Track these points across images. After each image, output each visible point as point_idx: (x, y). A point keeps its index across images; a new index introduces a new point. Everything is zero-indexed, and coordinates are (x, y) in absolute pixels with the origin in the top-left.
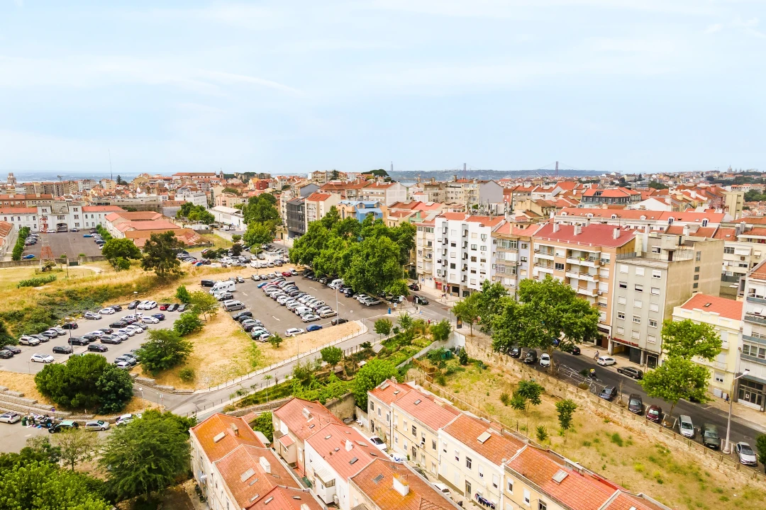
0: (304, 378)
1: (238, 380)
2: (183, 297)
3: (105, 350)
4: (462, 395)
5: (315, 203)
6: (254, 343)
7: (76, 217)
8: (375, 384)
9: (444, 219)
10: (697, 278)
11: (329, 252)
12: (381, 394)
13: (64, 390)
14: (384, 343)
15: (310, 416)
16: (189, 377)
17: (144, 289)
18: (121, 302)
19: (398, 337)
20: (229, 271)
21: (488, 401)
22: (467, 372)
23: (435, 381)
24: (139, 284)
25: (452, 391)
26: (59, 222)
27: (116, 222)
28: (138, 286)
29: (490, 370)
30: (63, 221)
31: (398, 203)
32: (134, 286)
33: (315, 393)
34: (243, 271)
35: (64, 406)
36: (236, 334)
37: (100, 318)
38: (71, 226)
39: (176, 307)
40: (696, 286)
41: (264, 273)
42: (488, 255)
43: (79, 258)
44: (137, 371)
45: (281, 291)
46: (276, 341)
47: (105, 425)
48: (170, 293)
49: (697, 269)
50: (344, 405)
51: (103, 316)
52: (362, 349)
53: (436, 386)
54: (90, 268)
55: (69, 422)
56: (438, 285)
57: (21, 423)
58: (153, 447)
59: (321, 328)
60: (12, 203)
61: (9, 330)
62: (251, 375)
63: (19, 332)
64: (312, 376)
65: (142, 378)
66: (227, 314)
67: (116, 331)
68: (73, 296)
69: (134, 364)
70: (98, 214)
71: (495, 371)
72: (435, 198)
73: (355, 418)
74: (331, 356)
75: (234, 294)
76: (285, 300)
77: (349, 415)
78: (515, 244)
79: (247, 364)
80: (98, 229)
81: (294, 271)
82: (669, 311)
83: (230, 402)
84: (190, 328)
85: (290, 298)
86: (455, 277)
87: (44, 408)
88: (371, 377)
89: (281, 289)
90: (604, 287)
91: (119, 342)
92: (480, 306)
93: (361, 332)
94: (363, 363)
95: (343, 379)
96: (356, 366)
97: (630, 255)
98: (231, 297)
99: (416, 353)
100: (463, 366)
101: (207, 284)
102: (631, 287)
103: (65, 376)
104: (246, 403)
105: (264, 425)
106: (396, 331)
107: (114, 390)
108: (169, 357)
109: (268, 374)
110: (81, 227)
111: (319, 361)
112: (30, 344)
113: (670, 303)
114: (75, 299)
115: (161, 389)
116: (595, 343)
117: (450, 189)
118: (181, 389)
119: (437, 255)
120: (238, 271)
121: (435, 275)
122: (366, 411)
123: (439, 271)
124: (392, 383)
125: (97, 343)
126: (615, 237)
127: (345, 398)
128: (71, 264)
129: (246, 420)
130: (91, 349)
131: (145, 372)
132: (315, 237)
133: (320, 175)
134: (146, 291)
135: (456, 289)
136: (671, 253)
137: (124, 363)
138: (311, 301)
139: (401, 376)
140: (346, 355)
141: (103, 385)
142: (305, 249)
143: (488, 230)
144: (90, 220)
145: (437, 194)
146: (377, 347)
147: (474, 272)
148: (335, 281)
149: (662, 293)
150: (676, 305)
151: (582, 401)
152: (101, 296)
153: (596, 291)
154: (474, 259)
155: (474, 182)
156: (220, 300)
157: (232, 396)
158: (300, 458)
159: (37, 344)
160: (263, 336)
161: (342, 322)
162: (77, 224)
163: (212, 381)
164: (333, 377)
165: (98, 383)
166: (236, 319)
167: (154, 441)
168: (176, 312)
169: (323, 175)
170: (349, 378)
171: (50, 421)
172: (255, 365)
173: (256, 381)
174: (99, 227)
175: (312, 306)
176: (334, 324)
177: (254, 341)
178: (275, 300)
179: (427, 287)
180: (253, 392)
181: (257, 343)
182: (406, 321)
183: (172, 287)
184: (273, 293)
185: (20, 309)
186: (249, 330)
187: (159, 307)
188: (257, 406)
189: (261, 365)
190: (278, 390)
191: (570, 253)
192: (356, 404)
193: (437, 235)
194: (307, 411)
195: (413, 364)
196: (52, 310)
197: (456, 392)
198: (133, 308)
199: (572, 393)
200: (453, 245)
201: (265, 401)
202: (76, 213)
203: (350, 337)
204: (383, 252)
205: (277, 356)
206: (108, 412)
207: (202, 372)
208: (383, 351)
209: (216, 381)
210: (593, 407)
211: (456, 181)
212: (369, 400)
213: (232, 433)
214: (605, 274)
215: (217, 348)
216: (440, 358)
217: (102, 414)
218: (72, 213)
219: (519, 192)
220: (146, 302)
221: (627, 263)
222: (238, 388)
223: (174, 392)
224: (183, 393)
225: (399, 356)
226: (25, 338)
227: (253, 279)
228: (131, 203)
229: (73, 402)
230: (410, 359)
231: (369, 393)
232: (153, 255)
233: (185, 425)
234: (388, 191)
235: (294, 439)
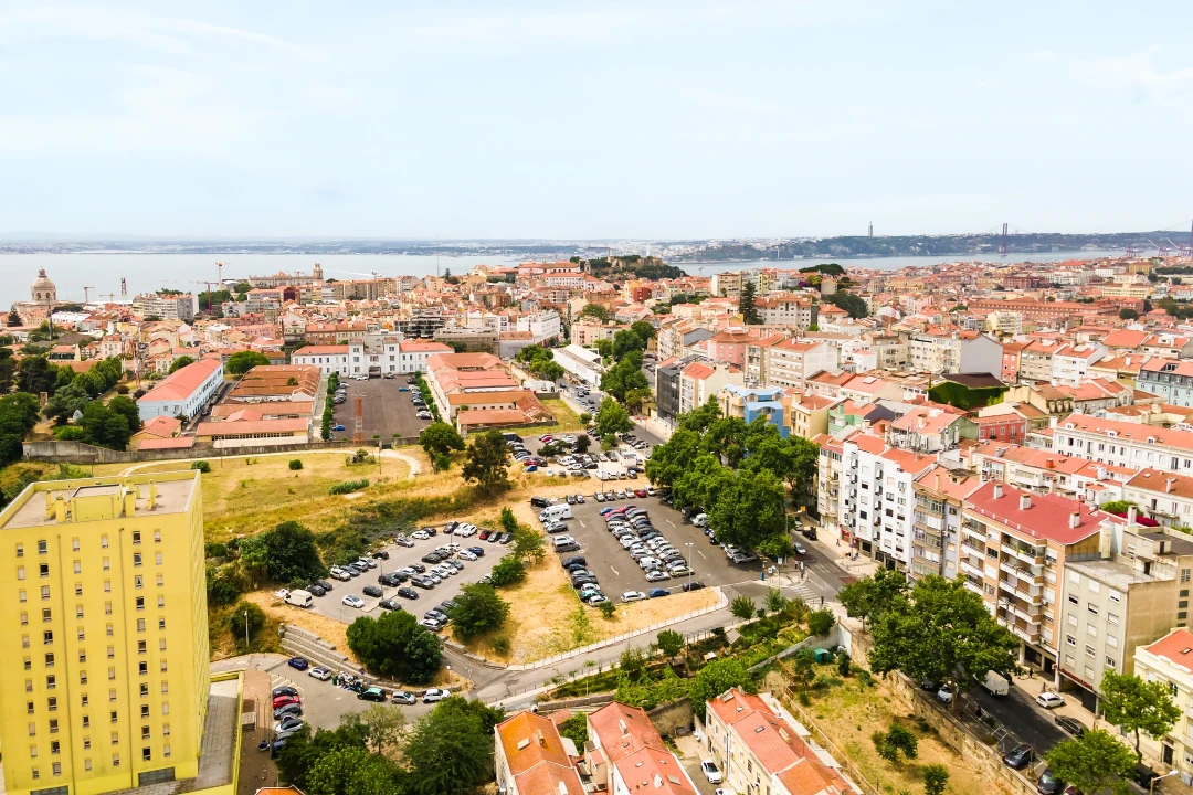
0: (633, 669)
1: (558, 658)
2: (509, 522)
3: (416, 597)
4: (825, 723)
5: (693, 380)
6: (582, 607)
7: (392, 358)
8: (716, 693)
9: (854, 447)
10: (1183, 605)
11: (696, 475)
12: (723, 708)
13: (374, 654)
14: (744, 630)
15: (626, 732)
16: (503, 649)
17: (461, 506)
18: (438, 523)
19: (763, 623)
20: (567, 483)
21: (856, 739)
22: (843, 688)
23: (796, 696)
24: (458, 498)
25: (814, 715)
26: (372, 364)
27: (439, 372)
28: (457, 501)
29: (876, 688)
30: (377, 364)
31: (822, 372)
32: (453, 500)
33: (641, 691)
34: (586, 483)
35: (373, 670)
36: (564, 590)
37: (413, 545)
38: (385, 370)
39: (499, 536)
40: (1183, 615)
41: (608, 487)
42: (907, 511)
43: (393, 441)
44: (447, 633)
45: (627, 524)
46: (608, 610)
47: (411, 699)
48: (491, 514)
49: (1184, 593)
50: (678, 711)
51: (416, 542)
52: (712, 635)
53: (796, 705)
54: (405, 458)
55: (375, 690)
56: (844, 535)
57: (331, 681)
58: (455, 750)
59: (668, 593)
60: (321, 336)
61: (321, 557)
62: (574, 653)
63: (331, 559)
64: (643, 668)
65: (452, 642)
66: (556, 557)
67: (430, 568)
68: (385, 511)
69: (444, 622)
70: (418, 354)
71: (882, 691)
72: (889, 357)
73: (692, 728)
74: (669, 641)
75: (570, 524)
76: (630, 542)
77: (685, 723)
78: (942, 506)
79: (571, 637)
80: (416, 378)
81: (651, 490)
82: (1130, 650)
83: (542, 690)
84: (510, 576)
85: (637, 539)
86: (865, 531)
87: (352, 668)
88: (712, 683)
89: (628, 520)
90: (1050, 595)
91: (431, 587)
92: (870, 599)
93: (719, 606)
94: (711, 655)
95: (681, 676)
96: (703, 659)
97: (1091, 556)
98: (565, 529)
99: (782, 649)
100: (841, 678)
101: (539, 504)
102: (1083, 604)
103: (376, 637)
104: (562, 693)
105: (575, 730)
106: (761, 613)
107: (422, 658)
108: (483, 623)
109: (591, 658)
110: (396, 371)
111: (654, 647)
112: (341, 579)
113: (1135, 638)
114: (387, 515)
115: (471, 659)
116: (1042, 668)
117: (914, 343)
118: (494, 661)
119: (844, 494)
120: (579, 483)
121: (842, 520)
122: (703, 722)
123: (846, 516)
124: (736, 696)
125: (407, 585)
126: (1072, 526)
127: (681, 703)
128: (385, 447)
129: (557, 718)
130: (402, 594)
131: (456, 634)
132: (679, 450)
133: (730, 279)
134: (466, 508)
135: (867, 546)
136: (1148, 565)
137: (434, 622)
138: (662, 548)
139: (753, 684)
140: (691, 641)
141: (411, 653)
142: (664, 466)
143: (907, 478)
144: (408, 362)
145: (893, 352)
146: (733, 637)
147: (889, 530)
148: (699, 516)
149: (1122, 622)
150: (1141, 643)
151: (980, 761)
152: (415, 512)
153: (1039, 599)
154: (889, 513)
155: (954, 337)
156: (550, 532)
157: (546, 684)
158: (610, 782)
159: (347, 580)
160: (593, 598)
161: (695, 587)
162: (392, 368)
163: (529, 655)
164: (668, 671)
165: (406, 650)
166: (566, 567)
167: (457, 744)
168: (497, 544)
169: (735, 279)
170: (691, 674)
171: (359, 684)
172: (580, 639)
173: (576, 663)
174: (418, 374)
175: (662, 556)
176: (686, 590)
177: (583, 604)
178: (618, 539)
179: (828, 536)
180: (571, 680)
181: (586, 608)
182: (775, 602)
183: (496, 505)
184: (617, 529)
185: (329, 529)
186: (578, 586)
187: (480, 532)
188: (574, 699)
189: (587, 640)
190: (601, 681)
191: (1006, 539)
192: (694, 711)
193: (843, 467)
194: (623, 724)
195: (775, 665)
196: (363, 531)
197: (820, 717)
198: (449, 532)
199: (969, 747)
200: (865, 486)
201: (584, 693)
202: (392, 353)
203: (703, 612)
204: (760, 495)
205: (607, 630)
206: (414, 683)
207: (520, 641)
208: (740, 641)
209: (533, 656)
210: (993, 774)
211: (927, 330)
212: (708, 712)
213: (538, 742)
214: (1051, 577)
215: (538, 609)
216: (805, 660)
217: (409, 685)
218: (388, 353)
219: (1031, 352)
220: (466, 524)
221: (1077, 571)
222: (554, 674)
223: (484, 664)
224: (494, 668)
225: (760, 650)
226: (336, 570)
227: (595, 496)
228: (458, 335)
229: (381, 667)
230: (772, 658)
231: (707, 703)
232: (477, 461)
233: (491, 719)
234: (807, 356)
235: (605, 757)
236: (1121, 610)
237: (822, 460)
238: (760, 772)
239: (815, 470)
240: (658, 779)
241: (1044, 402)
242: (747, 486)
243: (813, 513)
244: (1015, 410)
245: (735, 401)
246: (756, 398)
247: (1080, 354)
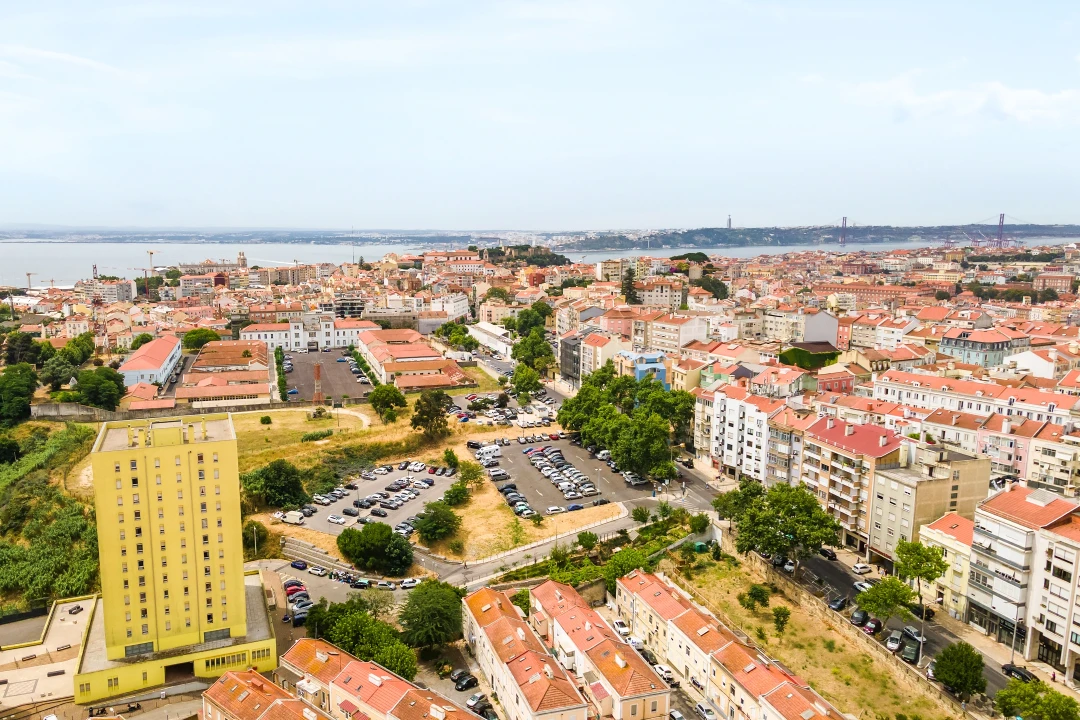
0: (560, 560)
1: (502, 555)
2: (452, 462)
3: (385, 515)
4: (704, 590)
5: (592, 348)
6: (516, 520)
7: (328, 334)
8: (624, 573)
9: (723, 395)
10: (954, 496)
11: (600, 420)
12: (630, 583)
13: (361, 554)
14: (641, 531)
15: (561, 598)
16: (458, 549)
17: (411, 449)
18: (392, 461)
19: (656, 526)
20: (495, 430)
21: (726, 599)
22: (716, 568)
23: (682, 574)
24: (408, 442)
25: (695, 586)
26: (310, 340)
27: (372, 345)
28: (407, 445)
29: (740, 568)
30: (315, 339)
31: (695, 342)
32: (404, 444)
33: (568, 575)
34: (509, 430)
35: (360, 566)
36: (501, 507)
37: (375, 479)
38: (323, 344)
39: (444, 470)
40: (953, 504)
41: (529, 433)
42: (763, 442)
43: (343, 400)
44: (415, 539)
45: (546, 459)
46: (537, 520)
47: (392, 586)
48: (436, 454)
49: (955, 488)
50: (595, 589)
51: (377, 476)
52: (619, 535)
53: (682, 580)
54: (356, 414)
55: (364, 580)
56: (715, 464)
57: (328, 577)
58: (439, 611)
59: (582, 508)
60: (263, 315)
61: (304, 488)
62: (513, 551)
63: (312, 490)
64: (567, 559)
65: (419, 546)
66: (492, 484)
67: (393, 496)
68: (349, 453)
69: (411, 532)
70: (350, 331)
71: (744, 569)
72: (747, 329)
73: (605, 601)
74: (587, 540)
75: (500, 461)
76: (550, 472)
77: (600, 598)
78: (790, 436)
79: (510, 541)
80: (351, 351)
81: (562, 434)
82: (916, 528)
83: (494, 576)
84: (458, 498)
85: (555, 470)
86: (731, 459)
87: (344, 566)
88: (621, 566)
89: (546, 457)
90: (864, 495)
91: (396, 508)
92: (736, 504)
93: (621, 516)
94: (618, 549)
95: (596, 564)
96: (611, 552)
97: (893, 464)
98: (497, 464)
99: (670, 543)
100: (715, 561)
101: (474, 446)
102: (886, 499)
103: (362, 542)
104: (508, 578)
105: (522, 600)
106: (654, 519)
107: (399, 557)
108: (443, 530)
109: (528, 553)
110: (331, 346)
111: (575, 544)
112: (323, 504)
113: (920, 520)
114: (352, 456)
115: (433, 558)
116: (858, 549)
117: (768, 318)
118: (452, 558)
119: (715, 432)
120: (504, 430)
121: (713, 452)
122: (614, 596)
123: (716, 449)
124: (639, 575)
125: (377, 507)
126: (881, 445)
127: (597, 583)
128: (336, 406)
129: (508, 594)
130: (374, 513)
131: (421, 541)
132: (585, 401)
134: (415, 450)
135: (732, 471)
136: (931, 469)
137: (404, 532)
138: (575, 476)
139: (650, 567)
140: (603, 540)
141: (391, 552)
142: (574, 414)
143: (764, 416)
144: (341, 338)
145: (751, 325)
146: (633, 533)
147: (749, 457)
148: (602, 452)
149: (912, 510)
150: (924, 523)
151: (812, 607)
152: (374, 454)
153: (856, 498)
154: (750, 444)
155: (800, 312)
156: (486, 467)
157: (496, 572)
158: (550, 632)
159: (328, 504)
160: (525, 512)
161: (603, 503)
162: (328, 343)
163: (479, 554)
164: (586, 561)
165: (387, 550)
166: (501, 491)
167: (439, 607)
168: (443, 477)
170: (603, 563)
171: (350, 577)
172: (517, 542)
173: (516, 557)
174: (352, 348)
175: (576, 481)
176: (595, 505)
177: (517, 517)
178: (540, 470)
179: (703, 465)
180: (514, 569)
181: (520, 519)
182: (665, 510)
183: (438, 447)
184: (538, 463)
185: (309, 467)
186: (512, 504)
187: (428, 469)
188: (517, 582)
189: (522, 542)
190: (536, 570)
191: (835, 456)
192: (607, 589)
193: (714, 411)
194: (558, 593)
195: (666, 555)
196: (335, 468)
197: (700, 587)
198: (404, 469)
199: (805, 599)
200: (731, 425)
201: (524, 578)
202: (328, 330)
203: (610, 519)
204: (651, 432)
205: (537, 534)
206: (393, 575)
207: (471, 544)
208: (639, 539)
209: (482, 554)
210: (821, 615)
211: (778, 307)
212: (618, 587)
213: (497, 606)
214: (865, 482)
215: (484, 521)
216: (689, 550)
217: (389, 576)
218: (324, 330)
219: (860, 324)
220: (416, 462)
221: (883, 476)
222: (502, 565)
223: (445, 561)
224: (453, 564)
225: (654, 545)
226: (319, 497)
227: (518, 440)
228: (383, 315)
229: (368, 564)
230: (663, 550)
231: (617, 581)
232: (422, 413)
233: (460, 594)
234: (683, 328)
235: (546, 616)
236: (912, 501)
237: (698, 406)
238: (658, 621)
239: (692, 415)
240: (588, 624)
241: (868, 362)
242: (642, 426)
243: (691, 449)
244: (846, 369)
245: (628, 363)
246: (644, 361)
247: (898, 326)
